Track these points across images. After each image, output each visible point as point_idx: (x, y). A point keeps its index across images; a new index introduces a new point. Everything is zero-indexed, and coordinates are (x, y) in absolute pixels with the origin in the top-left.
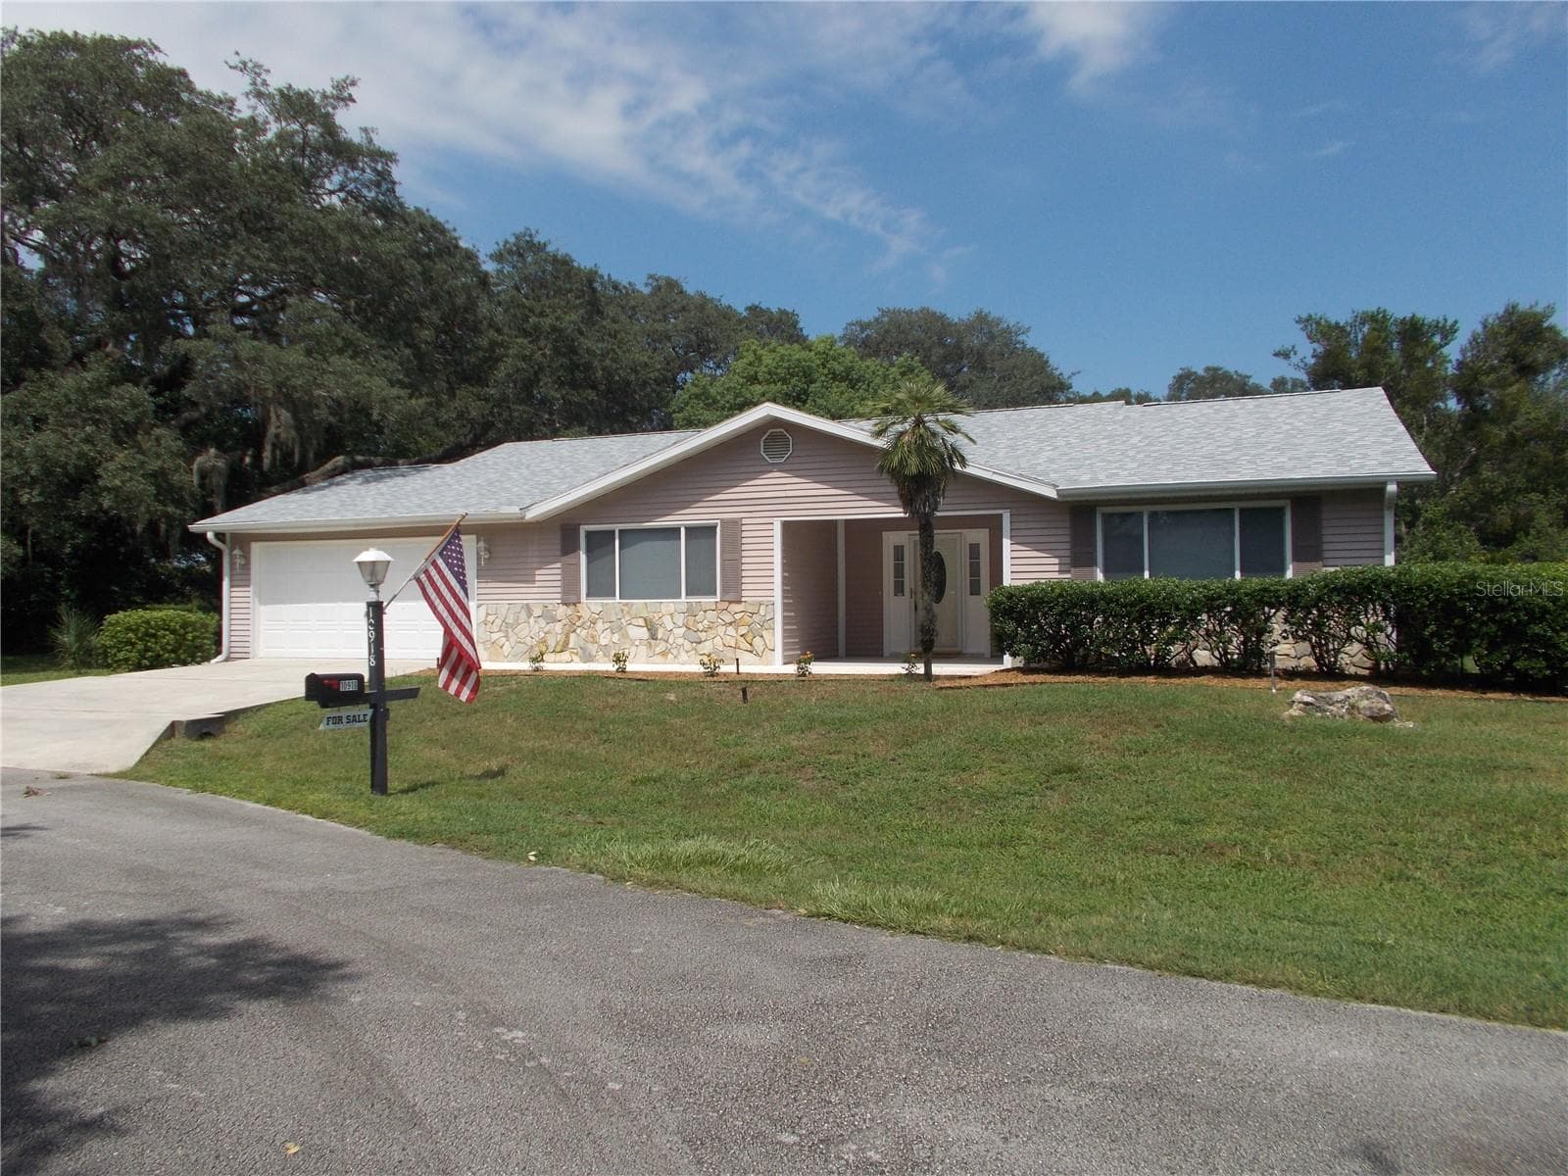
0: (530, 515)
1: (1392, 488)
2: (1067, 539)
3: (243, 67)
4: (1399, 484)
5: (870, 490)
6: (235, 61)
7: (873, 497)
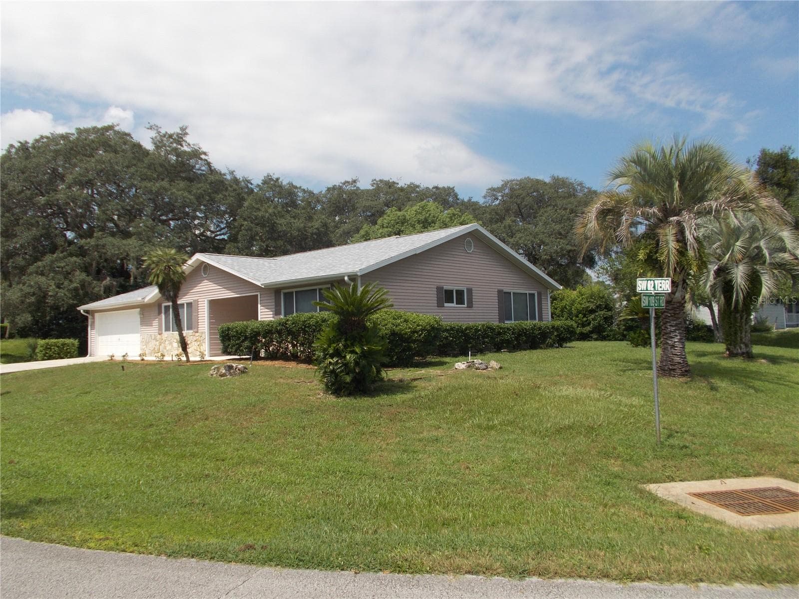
0: (146, 300)
1: (346, 278)
2: (274, 304)
3: (151, 128)
4: (348, 276)
5: (227, 286)
6: (148, 126)
7: (228, 289)
